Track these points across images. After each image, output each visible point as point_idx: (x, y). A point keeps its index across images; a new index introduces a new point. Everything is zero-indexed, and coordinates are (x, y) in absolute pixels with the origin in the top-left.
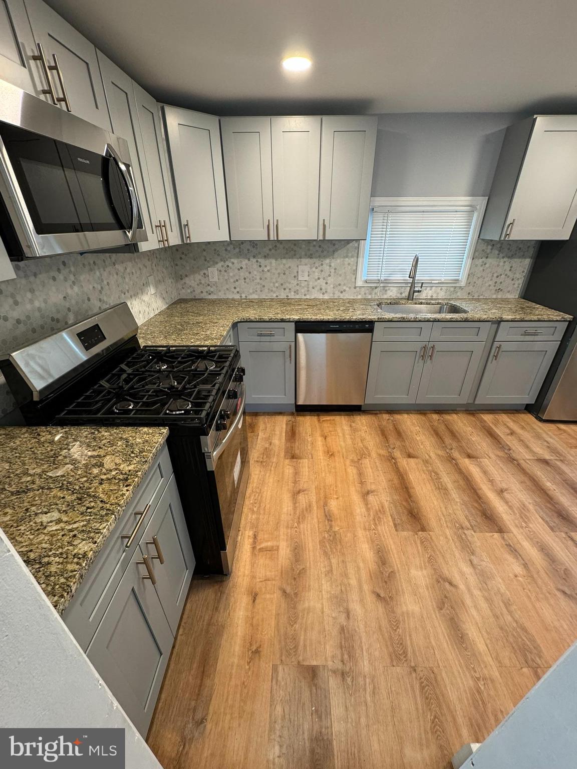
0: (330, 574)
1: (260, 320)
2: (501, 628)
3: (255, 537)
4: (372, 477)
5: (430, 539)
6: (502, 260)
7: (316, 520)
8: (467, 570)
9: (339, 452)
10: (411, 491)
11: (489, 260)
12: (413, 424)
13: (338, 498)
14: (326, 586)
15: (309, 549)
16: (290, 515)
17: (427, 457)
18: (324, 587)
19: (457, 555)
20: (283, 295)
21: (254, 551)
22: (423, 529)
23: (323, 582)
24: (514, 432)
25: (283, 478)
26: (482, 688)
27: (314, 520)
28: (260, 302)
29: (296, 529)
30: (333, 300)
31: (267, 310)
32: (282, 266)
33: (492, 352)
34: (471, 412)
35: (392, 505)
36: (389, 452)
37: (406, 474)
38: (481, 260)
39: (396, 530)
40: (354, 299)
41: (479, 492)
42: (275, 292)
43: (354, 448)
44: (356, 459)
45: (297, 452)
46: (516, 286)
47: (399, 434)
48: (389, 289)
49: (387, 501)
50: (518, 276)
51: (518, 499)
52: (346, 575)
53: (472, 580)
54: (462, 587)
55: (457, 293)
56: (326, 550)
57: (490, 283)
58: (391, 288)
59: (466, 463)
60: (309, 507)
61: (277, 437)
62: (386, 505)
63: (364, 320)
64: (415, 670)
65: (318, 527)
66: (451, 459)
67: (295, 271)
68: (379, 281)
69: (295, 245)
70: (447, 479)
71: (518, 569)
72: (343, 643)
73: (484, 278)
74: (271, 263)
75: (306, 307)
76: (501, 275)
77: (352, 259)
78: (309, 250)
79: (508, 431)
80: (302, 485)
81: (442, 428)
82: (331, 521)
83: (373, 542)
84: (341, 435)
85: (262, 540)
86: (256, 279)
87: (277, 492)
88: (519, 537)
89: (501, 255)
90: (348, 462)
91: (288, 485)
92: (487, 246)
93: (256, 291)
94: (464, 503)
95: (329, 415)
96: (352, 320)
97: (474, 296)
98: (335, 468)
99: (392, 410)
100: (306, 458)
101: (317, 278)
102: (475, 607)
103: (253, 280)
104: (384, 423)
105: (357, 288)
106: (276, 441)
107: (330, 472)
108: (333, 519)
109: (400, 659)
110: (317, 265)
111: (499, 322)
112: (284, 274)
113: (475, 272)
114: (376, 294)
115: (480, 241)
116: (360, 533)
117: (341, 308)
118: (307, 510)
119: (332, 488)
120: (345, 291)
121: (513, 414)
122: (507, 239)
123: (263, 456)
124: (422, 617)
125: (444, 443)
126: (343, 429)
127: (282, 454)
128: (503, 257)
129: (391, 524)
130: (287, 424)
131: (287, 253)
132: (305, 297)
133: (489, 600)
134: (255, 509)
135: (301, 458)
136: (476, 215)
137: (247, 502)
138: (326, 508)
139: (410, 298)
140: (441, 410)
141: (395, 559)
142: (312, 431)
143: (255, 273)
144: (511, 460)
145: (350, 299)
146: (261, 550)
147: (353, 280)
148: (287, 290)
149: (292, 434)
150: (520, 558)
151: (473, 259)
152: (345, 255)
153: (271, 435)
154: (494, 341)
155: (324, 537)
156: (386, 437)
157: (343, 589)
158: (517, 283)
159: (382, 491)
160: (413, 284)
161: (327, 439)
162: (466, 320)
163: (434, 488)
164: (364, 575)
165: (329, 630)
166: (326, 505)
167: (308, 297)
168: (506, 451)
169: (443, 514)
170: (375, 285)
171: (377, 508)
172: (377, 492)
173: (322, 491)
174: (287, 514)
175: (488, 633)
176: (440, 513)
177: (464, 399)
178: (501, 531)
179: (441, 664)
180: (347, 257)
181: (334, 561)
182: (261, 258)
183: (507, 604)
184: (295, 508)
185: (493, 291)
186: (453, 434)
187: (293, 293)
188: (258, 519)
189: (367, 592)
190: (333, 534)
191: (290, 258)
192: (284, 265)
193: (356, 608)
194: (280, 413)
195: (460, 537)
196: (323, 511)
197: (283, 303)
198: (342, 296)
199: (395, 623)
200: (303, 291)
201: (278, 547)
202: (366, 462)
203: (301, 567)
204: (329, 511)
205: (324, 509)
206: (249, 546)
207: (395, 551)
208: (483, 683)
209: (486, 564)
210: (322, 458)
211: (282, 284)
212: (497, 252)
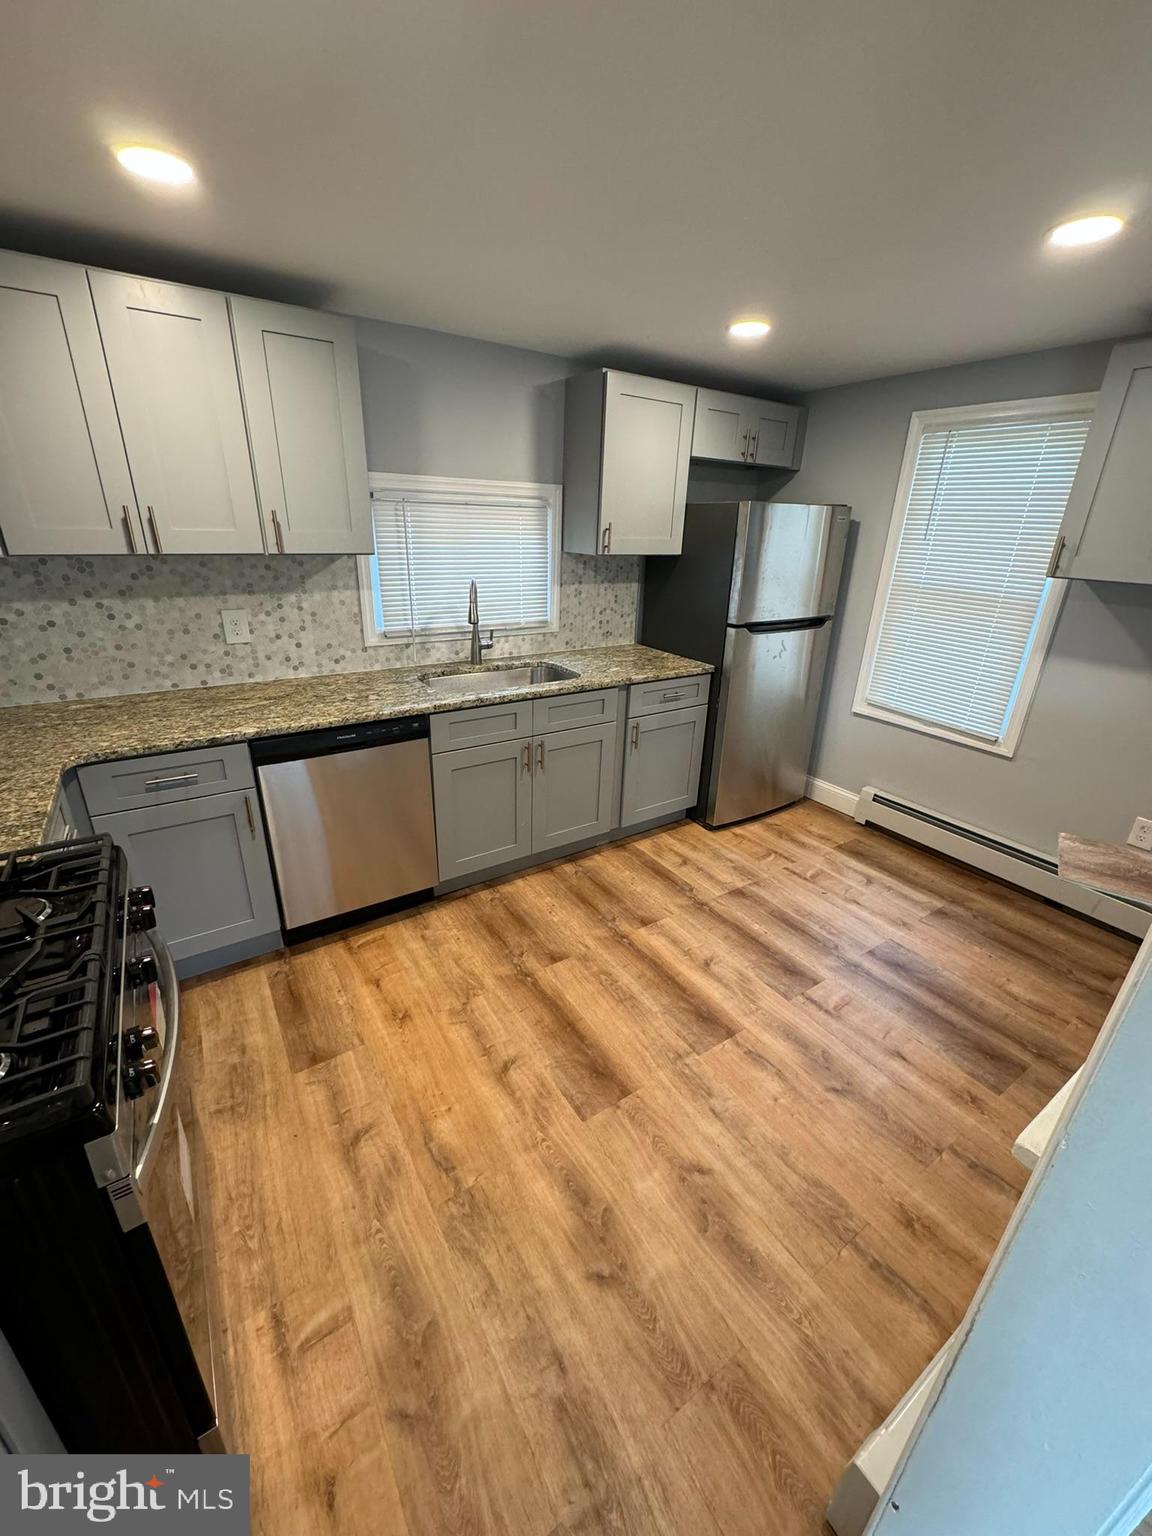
0: (493, 1297)
1: (147, 752)
2: (792, 1204)
3: (277, 1321)
4: (502, 1031)
5: (642, 1105)
6: (602, 587)
7: (418, 1187)
8: (713, 1129)
9: (417, 1004)
10: (580, 1026)
11: (585, 587)
12: (539, 894)
13: (450, 1109)
14: (494, 1330)
15: (426, 1268)
16: (354, 1207)
17: (584, 949)
18: (491, 1336)
19: (689, 1108)
20: (190, 681)
21: (285, 1363)
22: (625, 1092)
23: (484, 1326)
24: (687, 859)
25: (304, 1122)
26: (811, 1334)
27: (416, 1187)
28: (132, 706)
29: (379, 1236)
30: (321, 680)
31: (159, 723)
32: (176, 614)
33: (629, 737)
34: (619, 843)
35: (557, 1071)
36: (515, 966)
37: (561, 997)
38: (573, 587)
39: (584, 1119)
40: (366, 673)
41: (679, 979)
42: (166, 677)
43: (446, 982)
44: (458, 1006)
45: (321, 1042)
46: (628, 625)
47: (521, 921)
48: (434, 647)
49: (546, 1067)
50: (627, 609)
51: (732, 967)
52: (526, 1276)
53: (727, 1142)
54: (718, 1166)
55: (548, 643)
56: (466, 1245)
57: (594, 623)
58: (437, 645)
59: (643, 936)
60: (394, 1164)
61: (256, 1026)
62: (548, 1075)
63: (407, 714)
64: (712, 1387)
65: (430, 1200)
66: (620, 939)
67: (215, 623)
68: (411, 633)
69: (203, 564)
70: (627, 977)
71: (774, 1086)
72: (573, 1439)
73: (583, 616)
74: (142, 608)
75: (265, 702)
76: (605, 609)
77: (348, 593)
78: (242, 575)
79: (678, 860)
80: (359, 1120)
81: (587, 887)
82: (454, 1168)
83: (550, 1167)
84: (408, 964)
85: (300, 1318)
86: (105, 650)
87: (301, 1165)
88: (755, 1030)
89: (599, 578)
90: (444, 1019)
91: (324, 1134)
92: (577, 563)
93: (110, 678)
94: (667, 1011)
95: (369, 930)
96: (383, 718)
97: (574, 647)
98: (421, 1044)
99: (493, 878)
100: (348, 1050)
101: (273, 635)
102: (748, 1190)
103: (97, 653)
104: (487, 909)
105: (369, 651)
106: (256, 1038)
107: (413, 1058)
108: (456, 1163)
109: (683, 1384)
110: (268, 607)
111: (627, 687)
112: (186, 631)
113: (568, 607)
114: (408, 658)
115: (565, 555)
116: (522, 1163)
117: (349, 696)
118: (389, 1173)
119: (429, 1093)
120: (343, 657)
121: (673, 829)
122: (606, 553)
123: (232, 1089)
124: (685, 1268)
125: (600, 914)
126: (409, 952)
127: (284, 1064)
128: (602, 582)
129: (570, 1110)
130: (272, 986)
131: (184, 584)
132: (252, 680)
133: (760, 1166)
134: (253, 1244)
135: (334, 1055)
136: (550, 512)
137: (223, 1238)
138: (431, 1145)
139: (475, 659)
140: (574, 853)
141: (602, 1182)
142: (341, 981)
143: (100, 634)
144: (700, 906)
145: (359, 674)
146: (305, 1347)
147: (359, 635)
148: (201, 668)
149: (294, 1004)
150: (769, 1066)
151: (561, 585)
152: (329, 584)
153: (237, 1028)
154: (627, 718)
155: (452, 1217)
156: (500, 937)
157: (530, 1311)
158: (628, 620)
159: (532, 1053)
160: (475, 634)
161: (382, 984)
162: (583, 690)
163: (613, 1004)
164: (560, 1252)
165: (535, 1434)
166: (431, 1140)
167: (259, 679)
168: (688, 894)
169: (643, 1046)
170: (405, 641)
171: (534, 1091)
172: (524, 1056)
173: (410, 1109)
174: (345, 1209)
175: (781, 1226)
176: (639, 1046)
177: (606, 825)
178: (730, 1033)
179: (744, 1340)
180: (334, 587)
181: (490, 1260)
182: (111, 597)
183: (783, 1155)
184: (359, 1184)
185: (600, 637)
186: (607, 891)
187: (217, 674)
188: (269, 1269)
189: (578, 1286)
190: (466, 1198)
191: (195, 595)
192: (181, 610)
193: (571, 1337)
194: (246, 964)
195: (682, 1074)
196: (428, 1155)
197: (199, 700)
198: (338, 669)
199: (646, 1315)
200: (243, 666)
201: (349, 1309)
202: (480, 1002)
203: (424, 1323)
204: (441, 1147)
205: (430, 1150)
206: (269, 1357)
207: (596, 1165)
208: (806, 1323)
209: (732, 1101)
210: (384, 1032)
211: (184, 657)
212: (592, 573)
